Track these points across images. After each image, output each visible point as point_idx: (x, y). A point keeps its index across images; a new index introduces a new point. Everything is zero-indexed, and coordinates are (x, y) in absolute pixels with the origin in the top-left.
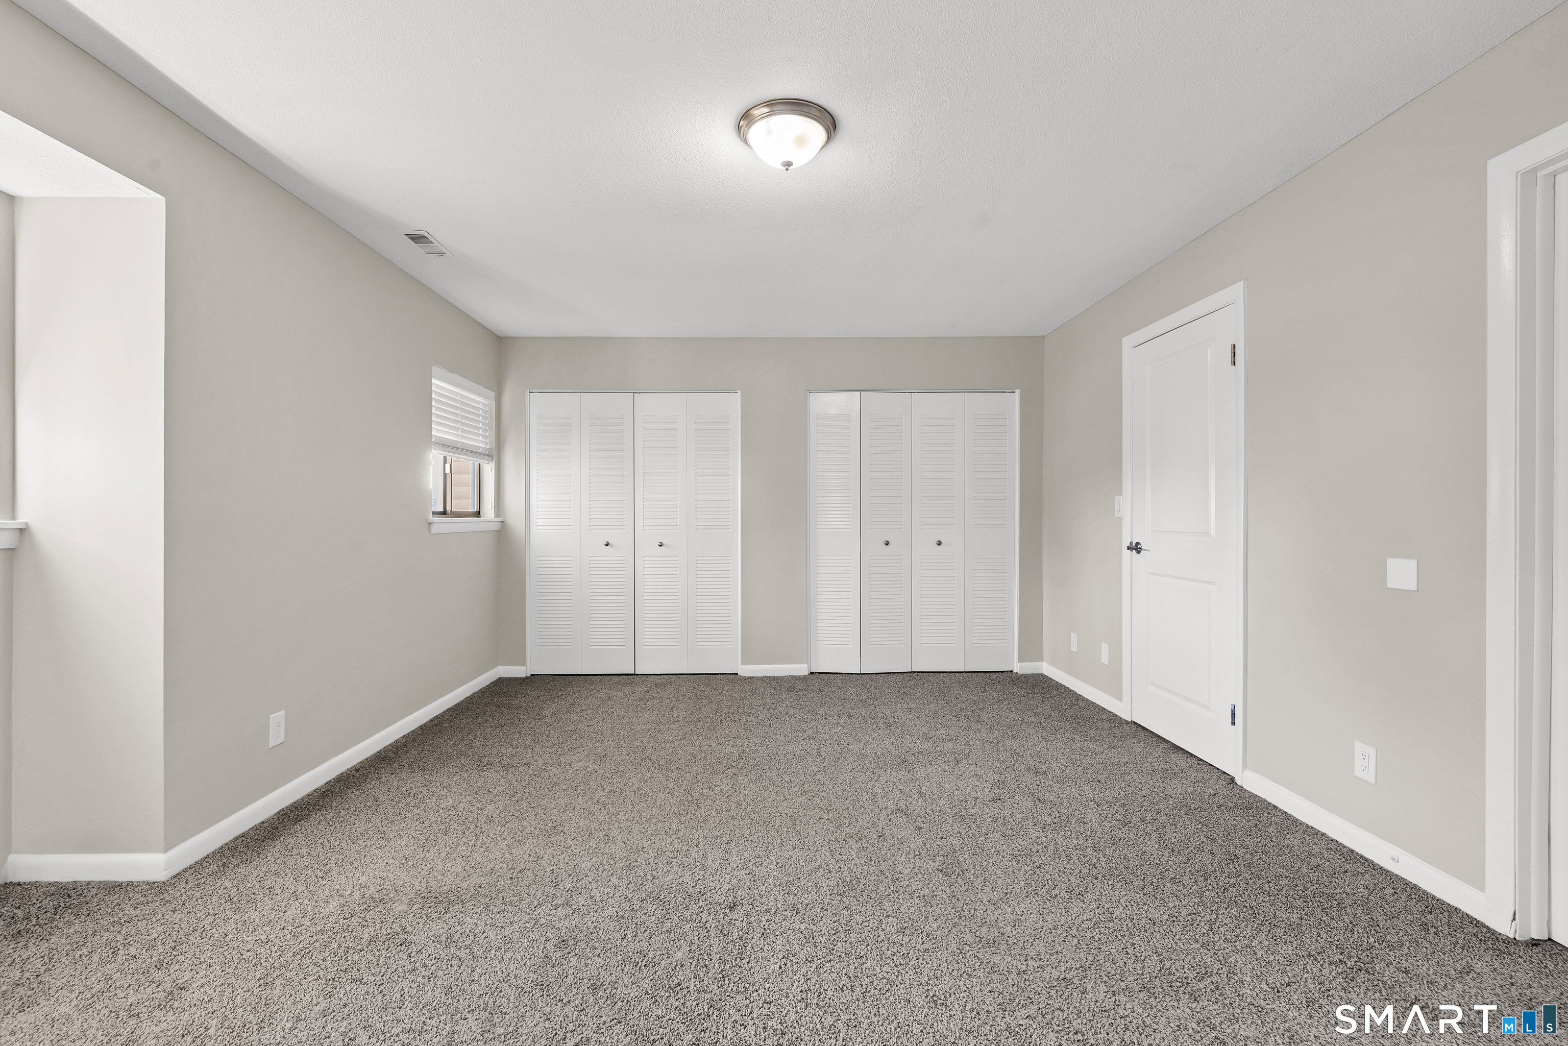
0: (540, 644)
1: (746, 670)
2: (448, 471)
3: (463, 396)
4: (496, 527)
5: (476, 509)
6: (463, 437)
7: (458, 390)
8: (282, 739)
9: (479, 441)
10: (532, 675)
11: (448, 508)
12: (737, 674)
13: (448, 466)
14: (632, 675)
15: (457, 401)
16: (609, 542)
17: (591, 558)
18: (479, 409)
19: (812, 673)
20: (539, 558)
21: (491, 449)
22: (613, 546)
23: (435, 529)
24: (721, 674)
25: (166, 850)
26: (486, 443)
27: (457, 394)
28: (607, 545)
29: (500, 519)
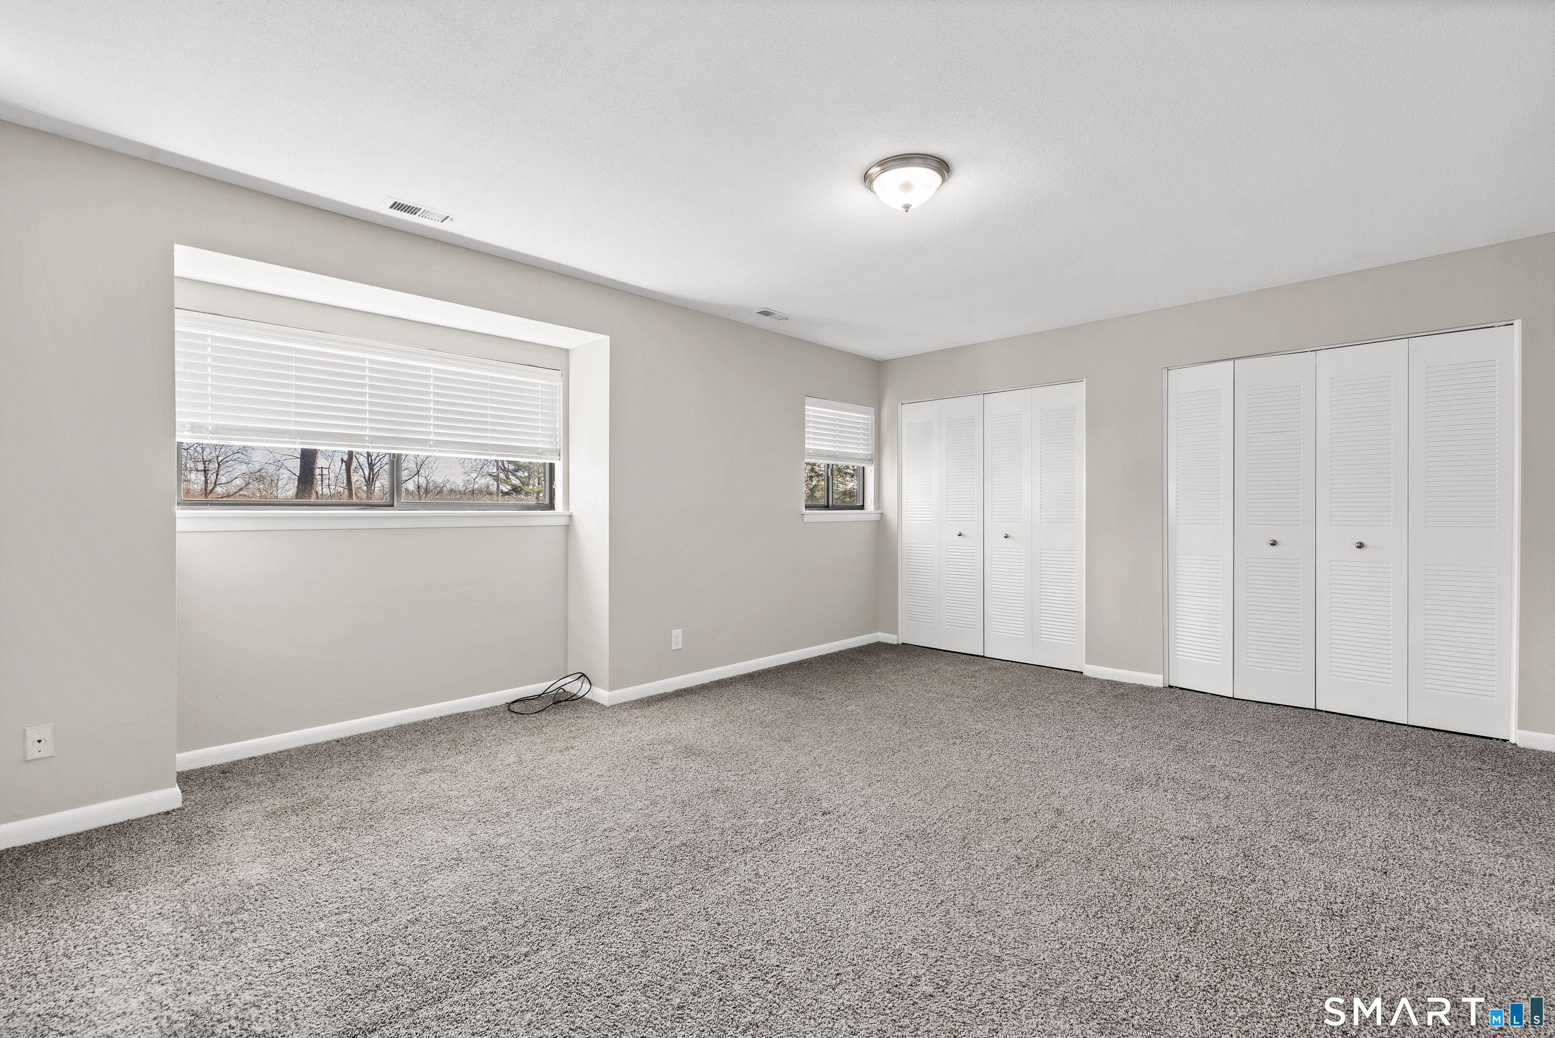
0: (908, 618)
1: (1091, 670)
2: (829, 475)
3: (840, 415)
4: (877, 517)
5: (860, 504)
6: (840, 447)
7: (837, 412)
8: (680, 646)
9: (860, 449)
10: (903, 644)
11: (830, 503)
12: (1082, 673)
13: (830, 470)
14: (981, 656)
15: (835, 420)
16: (962, 532)
17: (948, 547)
18: (859, 423)
19: (1170, 687)
20: (908, 545)
21: (872, 455)
22: (965, 536)
23: (807, 519)
24: (1065, 670)
25: (610, 690)
26: (868, 450)
27: (835, 414)
28: (960, 535)
29: (880, 511)
